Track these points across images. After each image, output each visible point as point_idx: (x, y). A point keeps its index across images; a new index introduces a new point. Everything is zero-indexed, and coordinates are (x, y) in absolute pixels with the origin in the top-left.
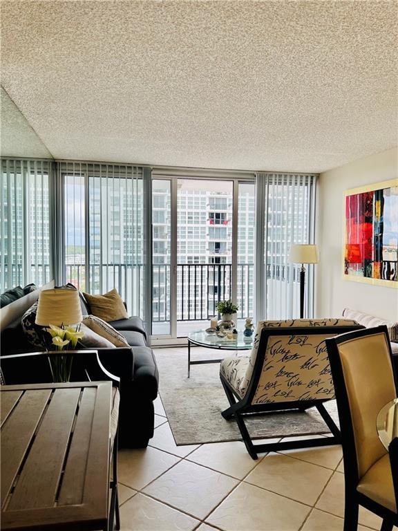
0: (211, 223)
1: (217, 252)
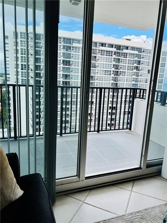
0: (63, 65)
1: (66, 79)
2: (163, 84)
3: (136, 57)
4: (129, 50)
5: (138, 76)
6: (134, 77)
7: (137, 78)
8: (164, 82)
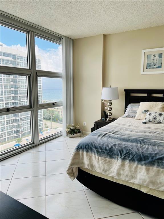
2: (42, 89)
3: (10, 63)
4: (2, 56)
5: (17, 83)
6: (12, 83)
7: (15, 85)
8: (42, 87)
